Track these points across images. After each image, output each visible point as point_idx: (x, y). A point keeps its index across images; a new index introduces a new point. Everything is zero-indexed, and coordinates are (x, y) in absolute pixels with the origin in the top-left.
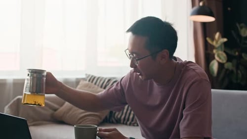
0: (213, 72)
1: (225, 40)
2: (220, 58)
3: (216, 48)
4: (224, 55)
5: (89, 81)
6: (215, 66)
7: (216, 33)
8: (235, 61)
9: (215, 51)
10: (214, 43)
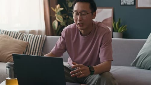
0: (55, 27)
1: (62, 9)
2: (59, 19)
3: (57, 14)
4: (62, 17)
5: (5, 34)
6: (56, 24)
7: (57, 5)
8: (66, 21)
9: (56, 15)
10: (55, 10)
